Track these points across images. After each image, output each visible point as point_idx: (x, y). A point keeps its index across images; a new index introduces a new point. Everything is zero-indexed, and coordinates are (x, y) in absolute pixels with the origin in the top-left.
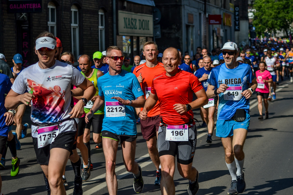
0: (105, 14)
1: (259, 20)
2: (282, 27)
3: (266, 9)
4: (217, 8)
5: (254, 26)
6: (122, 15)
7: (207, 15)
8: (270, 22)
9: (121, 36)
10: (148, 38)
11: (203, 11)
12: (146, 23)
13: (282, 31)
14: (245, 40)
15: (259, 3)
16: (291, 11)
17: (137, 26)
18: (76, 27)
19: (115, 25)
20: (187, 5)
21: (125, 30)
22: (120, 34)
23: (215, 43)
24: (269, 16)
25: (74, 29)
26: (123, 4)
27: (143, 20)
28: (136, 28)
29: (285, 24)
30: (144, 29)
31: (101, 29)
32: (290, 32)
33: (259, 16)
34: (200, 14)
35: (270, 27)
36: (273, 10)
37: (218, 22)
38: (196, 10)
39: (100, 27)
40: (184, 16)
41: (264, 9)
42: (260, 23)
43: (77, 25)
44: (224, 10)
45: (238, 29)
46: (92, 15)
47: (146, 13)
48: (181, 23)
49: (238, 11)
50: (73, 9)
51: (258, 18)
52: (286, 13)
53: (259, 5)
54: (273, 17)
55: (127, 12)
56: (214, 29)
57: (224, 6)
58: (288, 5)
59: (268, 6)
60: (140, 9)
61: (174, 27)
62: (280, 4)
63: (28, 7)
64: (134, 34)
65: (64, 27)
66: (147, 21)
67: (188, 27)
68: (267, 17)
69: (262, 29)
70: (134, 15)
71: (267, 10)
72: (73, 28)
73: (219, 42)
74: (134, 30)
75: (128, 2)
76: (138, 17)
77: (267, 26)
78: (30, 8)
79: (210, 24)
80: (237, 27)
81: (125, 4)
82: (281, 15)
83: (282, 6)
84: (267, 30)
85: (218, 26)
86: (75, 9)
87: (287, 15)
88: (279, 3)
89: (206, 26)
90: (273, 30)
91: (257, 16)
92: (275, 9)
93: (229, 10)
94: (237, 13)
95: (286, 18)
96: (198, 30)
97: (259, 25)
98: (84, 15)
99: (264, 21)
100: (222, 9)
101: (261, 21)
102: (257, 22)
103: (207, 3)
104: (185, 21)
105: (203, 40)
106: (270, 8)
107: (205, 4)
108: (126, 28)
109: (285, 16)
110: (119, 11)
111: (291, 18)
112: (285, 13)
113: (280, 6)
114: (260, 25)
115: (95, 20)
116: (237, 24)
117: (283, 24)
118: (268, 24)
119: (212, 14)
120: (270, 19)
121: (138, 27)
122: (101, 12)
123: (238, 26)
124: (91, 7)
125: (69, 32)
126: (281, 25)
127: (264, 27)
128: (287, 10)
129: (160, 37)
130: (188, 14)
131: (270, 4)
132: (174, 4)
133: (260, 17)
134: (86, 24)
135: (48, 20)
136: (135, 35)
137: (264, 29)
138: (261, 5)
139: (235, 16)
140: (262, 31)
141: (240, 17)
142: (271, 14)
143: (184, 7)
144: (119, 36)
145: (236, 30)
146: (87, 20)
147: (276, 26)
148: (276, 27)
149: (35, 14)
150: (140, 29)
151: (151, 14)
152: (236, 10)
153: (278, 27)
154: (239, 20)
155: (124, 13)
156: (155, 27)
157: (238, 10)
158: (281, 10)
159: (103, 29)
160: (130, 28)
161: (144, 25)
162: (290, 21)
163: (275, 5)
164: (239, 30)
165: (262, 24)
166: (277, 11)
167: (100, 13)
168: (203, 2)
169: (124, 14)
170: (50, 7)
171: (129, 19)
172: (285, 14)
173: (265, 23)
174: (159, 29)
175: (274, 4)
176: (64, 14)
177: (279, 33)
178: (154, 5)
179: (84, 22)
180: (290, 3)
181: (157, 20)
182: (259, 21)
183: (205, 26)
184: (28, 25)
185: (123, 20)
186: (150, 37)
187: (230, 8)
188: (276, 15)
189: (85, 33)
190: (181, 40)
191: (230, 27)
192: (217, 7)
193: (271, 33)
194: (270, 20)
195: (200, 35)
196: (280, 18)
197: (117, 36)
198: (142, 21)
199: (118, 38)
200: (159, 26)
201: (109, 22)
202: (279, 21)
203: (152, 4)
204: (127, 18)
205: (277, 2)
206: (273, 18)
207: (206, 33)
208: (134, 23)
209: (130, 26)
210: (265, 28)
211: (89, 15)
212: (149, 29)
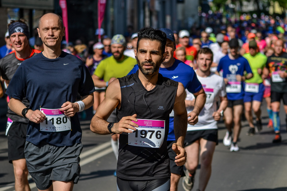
9: (5, 9)
10: (46, 11)
22: (3, 5)
96: (121, 2)
105: (129, 16)
144: (2, 8)
145: (178, 2)
164: (183, 2)
177: (247, 6)
186: (50, 11)
190: (96, 15)
195: (125, 8)
207: (133, 6)
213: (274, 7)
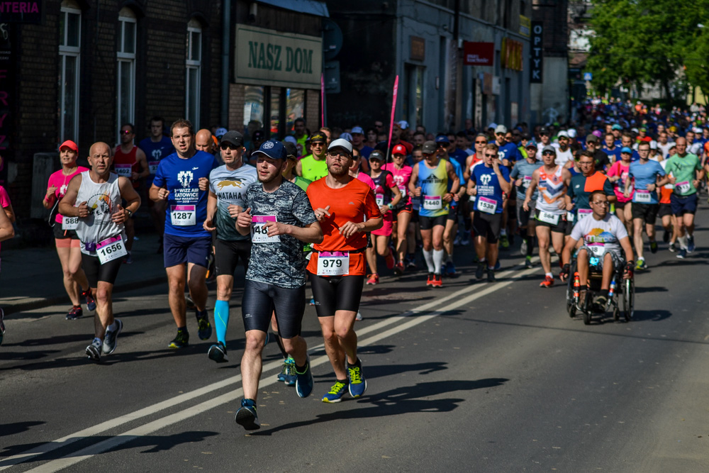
0: (203, 32)
1: (603, 57)
2: (657, 77)
3: (619, 31)
4: (488, 25)
5: (591, 70)
6: (245, 36)
7: (460, 41)
8: (627, 63)
9: (241, 86)
10: (308, 91)
11: (451, 33)
12: (305, 54)
13: (657, 86)
14: (557, 105)
15: (604, 16)
16: (679, 39)
17: (281, 62)
18: (130, 61)
19: (226, 59)
20: (409, 17)
21: (252, 71)
22: (238, 80)
23: (478, 109)
24: (625, 48)
25: (125, 65)
26: (249, 8)
27: (298, 50)
28: (279, 69)
29: (664, 68)
30: (298, 71)
31: (193, 67)
32: (676, 90)
33: (603, 46)
34: (443, 39)
35: (627, 76)
36: (635, 34)
37: (485, 60)
38: (432, 30)
39: (190, 62)
40: (402, 42)
41: (616, 31)
42: (605, 64)
43: (132, 56)
44: (504, 31)
45: (538, 77)
46: (171, 34)
47: (305, 33)
48: (392, 60)
49: (540, 35)
50: (125, 18)
51: (601, 51)
52: (667, 44)
53: (602, 20)
54: (636, 50)
55: (258, 29)
56: (475, 76)
57: (506, 22)
58: (673, 23)
59: (623, 24)
60: (291, 22)
61: (376, 67)
62: (653, 21)
63: (8, 11)
64: (274, 81)
65: (99, 58)
66: (308, 53)
67: (409, 68)
68: (621, 51)
69: (608, 78)
70: (273, 36)
71: (621, 34)
72: (123, 63)
73: (489, 107)
74: (273, 71)
75: (261, 5)
76: (286, 41)
77: (620, 73)
78: (14, 11)
79: (466, 63)
80: (535, 74)
81: (255, 10)
82: (653, 48)
83: (658, 25)
84: (620, 82)
85: (487, 69)
86: (130, 17)
87: (669, 47)
88: (652, 18)
89: (456, 69)
90: (635, 81)
91: (598, 46)
92: (641, 32)
93: (517, 31)
94: (537, 40)
95: (665, 54)
96: (436, 78)
97: (601, 68)
98: (151, 31)
99: (615, 60)
100: (499, 29)
101: (607, 59)
102: (597, 61)
103: (461, 13)
104: (402, 54)
105: (446, 102)
106: (630, 28)
107: (456, 16)
108: (255, 66)
109: (664, 49)
110: (238, 26)
111: (679, 55)
112: (664, 43)
113: (654, 24)
114: (604, 70)
115: (178, 46)
116: (537, 66)
117: (658, 68)
118: (623, 67)
119: (473, 39)
120: (627, 55)
121: (284, 66)
122: (193, 27)
123: (538, 72)
124: (168, 13)
125: (111, 71)
126: (655, 72)
127: (612, 73)
128: (670, 35)
129: (338, 91)
130: (412, 38)
131: (630, 21)
132: (379, 12)
133: (605, 51)
134: (154, 54)
135: (59, 41)
136: (276, 84)
137: (614, 79)
138: (608, 20)
139: (532, 45)
140: (609, 84)
141: (543, 50)
142: (631, 44)
143: (402, 21)
144: (236, 86)
145: (532, 80)
146: (157, 43)
147: (641, 73)
148: (642, 76)
149: (29, 27)
150: (288, 69)
151: (319, 36)
152: (536, 32)
153: (647, 77)
154: (540, 57)
155: (250, 30)
156: (327, 67)
157: (540, 32)
158: (654, 36)
159: (198, 66)
160: (264, 67)
161: (299, 60)
162: (676, 62)
163: (641, 22)
164: (540, 81)
165: (610, 67)
166: (646, 39)
167: (191, 29)
168: (453, 12)
169: (251, 33)
170: (67, 10)
171: (262, 45)
172: (663, 45)
173: (616, 65)
174: (337, 72)
175: (640, 19)
176: (101, 28)
177: (649, 90)
178: (327, 15)
179: (150, 48)
180: (678, 19)
181: (333, 50)
182: (603, 59)
183: (454, 67)
184: (9, 53)
185: (248, 47)
186: (315, 90)
187: (520, 26)
188: (644, 47)
189: (151, 75)
191: (519, 72)
192: (487, 23)
193: (629, 89)
194: (628, 59)
195: (441, 89)
196: (651, 55)
197: (232, 86)
198: (294, 50)
199: (233, 89)
200: (336, 64)
201: (213, 50)
202: (649, 62)
203: (321, 10)
204: (256, 44)
205: (646, 15)
206: (635, 54)
207: (455, 85)
208: (274, 56)
209: (264, 62)
210: (617, 78)
211: (163, 33)
212: (311, 72)
213: (694, 94)
